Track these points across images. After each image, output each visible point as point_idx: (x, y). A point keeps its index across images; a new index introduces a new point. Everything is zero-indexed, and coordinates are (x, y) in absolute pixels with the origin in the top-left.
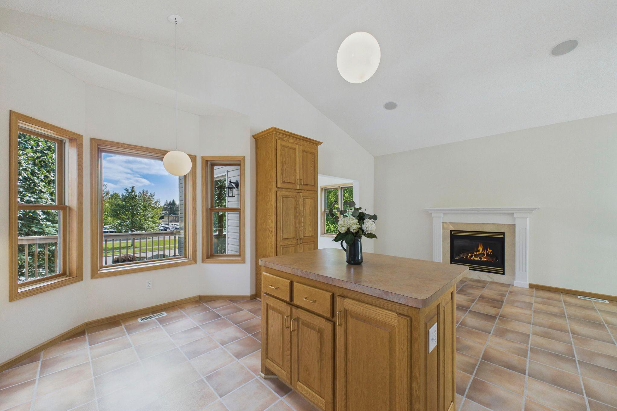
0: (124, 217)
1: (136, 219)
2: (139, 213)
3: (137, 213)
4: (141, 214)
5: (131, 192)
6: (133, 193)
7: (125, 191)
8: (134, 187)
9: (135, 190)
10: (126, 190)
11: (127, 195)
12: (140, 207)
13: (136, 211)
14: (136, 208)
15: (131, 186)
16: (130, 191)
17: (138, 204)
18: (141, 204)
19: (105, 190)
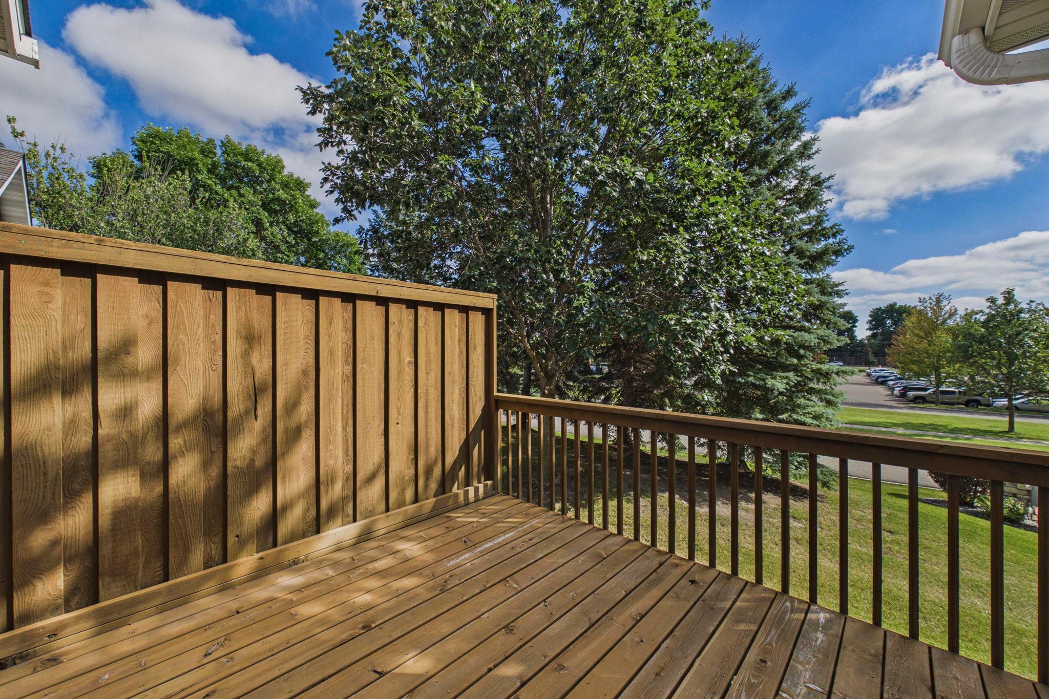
0: (985, 363)
1: (1021, 369)
2: (1029, 352)
3: (1024, 353)
4: (1038, 355)
5: (1004, 304)
6: (1012, 306)
7: (989, 304)
8: (1013, 290)
9: (1015, 298)
10: (992, 302)
11: (993, 312)
12: (1031, 338)
13: (1022, 346)
14: (1021, 340)
15: (1004, 289)
16: (1001, 301)
17: (1027, 329)
18: (1035, 331)
19: (947, 308)
